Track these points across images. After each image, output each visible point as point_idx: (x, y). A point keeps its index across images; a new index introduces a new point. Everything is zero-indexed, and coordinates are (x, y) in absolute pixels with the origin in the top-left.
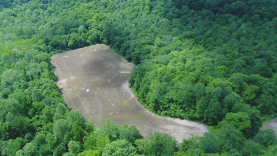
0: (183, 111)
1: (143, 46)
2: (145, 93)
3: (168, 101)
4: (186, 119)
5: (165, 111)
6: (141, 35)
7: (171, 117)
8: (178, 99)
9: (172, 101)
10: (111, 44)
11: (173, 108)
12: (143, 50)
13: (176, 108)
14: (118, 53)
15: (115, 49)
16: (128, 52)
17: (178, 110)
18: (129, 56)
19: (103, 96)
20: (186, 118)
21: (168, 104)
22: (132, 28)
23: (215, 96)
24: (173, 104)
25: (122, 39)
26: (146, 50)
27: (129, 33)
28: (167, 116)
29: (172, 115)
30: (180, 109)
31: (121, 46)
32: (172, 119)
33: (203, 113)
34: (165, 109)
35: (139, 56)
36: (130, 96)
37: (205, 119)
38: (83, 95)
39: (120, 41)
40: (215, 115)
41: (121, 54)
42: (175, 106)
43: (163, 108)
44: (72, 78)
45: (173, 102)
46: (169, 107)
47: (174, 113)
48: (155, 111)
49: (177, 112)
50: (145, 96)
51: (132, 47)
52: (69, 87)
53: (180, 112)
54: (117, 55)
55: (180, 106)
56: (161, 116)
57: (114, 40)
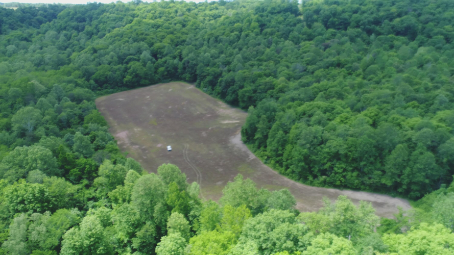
0: (358, 174)
1: (259, 78)
2: (280, 148)
3: (328, 157)
4: (364, 190)
5: (324, 177)
6: (251, 64)
7: (335, 186)
8: (350, 151)
9: (336, 156)
10: (198, 81)
11: (338, 169)
12: (260, 85)
13: (345, 170)
14: (211, 94)
15: (206, 87)
16: (231, 90)
17: (349, 174)
18: (233, 96)
19: (199, 156)
20: (364, 188)
21: (329, 164)
22: (232, 55)
23: (420, 144)
24: (338, 163)
25: (218, 70)
26: (266, 84)
27: (229, 62)
28: (327, 185)
29: (338, 183)
30: (353, 171)
31: (217, 82)
32: (338, 191)
33: (399, 176)
34: (323, 172)
35: (253, 95)
36: (248, 156)
37: (404, 187)
38: (161, 155)
39: (215, 74)
40: (427, 177)
41: (217, 96)
42: (343, 166)
43: (319, 170)
44: (136, 130)
45: (339, 159)
46: (332, 168)
47: (342, 179)
48: (302, 179)
49: (348, 177)
50: (280, 152)
51: (239, 81)
52: (133, 144)
53: (352, 176)
54: (210, 97)
55: (353, 165)
56: (314, 186)
57: (204, 74)
